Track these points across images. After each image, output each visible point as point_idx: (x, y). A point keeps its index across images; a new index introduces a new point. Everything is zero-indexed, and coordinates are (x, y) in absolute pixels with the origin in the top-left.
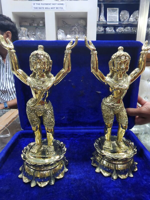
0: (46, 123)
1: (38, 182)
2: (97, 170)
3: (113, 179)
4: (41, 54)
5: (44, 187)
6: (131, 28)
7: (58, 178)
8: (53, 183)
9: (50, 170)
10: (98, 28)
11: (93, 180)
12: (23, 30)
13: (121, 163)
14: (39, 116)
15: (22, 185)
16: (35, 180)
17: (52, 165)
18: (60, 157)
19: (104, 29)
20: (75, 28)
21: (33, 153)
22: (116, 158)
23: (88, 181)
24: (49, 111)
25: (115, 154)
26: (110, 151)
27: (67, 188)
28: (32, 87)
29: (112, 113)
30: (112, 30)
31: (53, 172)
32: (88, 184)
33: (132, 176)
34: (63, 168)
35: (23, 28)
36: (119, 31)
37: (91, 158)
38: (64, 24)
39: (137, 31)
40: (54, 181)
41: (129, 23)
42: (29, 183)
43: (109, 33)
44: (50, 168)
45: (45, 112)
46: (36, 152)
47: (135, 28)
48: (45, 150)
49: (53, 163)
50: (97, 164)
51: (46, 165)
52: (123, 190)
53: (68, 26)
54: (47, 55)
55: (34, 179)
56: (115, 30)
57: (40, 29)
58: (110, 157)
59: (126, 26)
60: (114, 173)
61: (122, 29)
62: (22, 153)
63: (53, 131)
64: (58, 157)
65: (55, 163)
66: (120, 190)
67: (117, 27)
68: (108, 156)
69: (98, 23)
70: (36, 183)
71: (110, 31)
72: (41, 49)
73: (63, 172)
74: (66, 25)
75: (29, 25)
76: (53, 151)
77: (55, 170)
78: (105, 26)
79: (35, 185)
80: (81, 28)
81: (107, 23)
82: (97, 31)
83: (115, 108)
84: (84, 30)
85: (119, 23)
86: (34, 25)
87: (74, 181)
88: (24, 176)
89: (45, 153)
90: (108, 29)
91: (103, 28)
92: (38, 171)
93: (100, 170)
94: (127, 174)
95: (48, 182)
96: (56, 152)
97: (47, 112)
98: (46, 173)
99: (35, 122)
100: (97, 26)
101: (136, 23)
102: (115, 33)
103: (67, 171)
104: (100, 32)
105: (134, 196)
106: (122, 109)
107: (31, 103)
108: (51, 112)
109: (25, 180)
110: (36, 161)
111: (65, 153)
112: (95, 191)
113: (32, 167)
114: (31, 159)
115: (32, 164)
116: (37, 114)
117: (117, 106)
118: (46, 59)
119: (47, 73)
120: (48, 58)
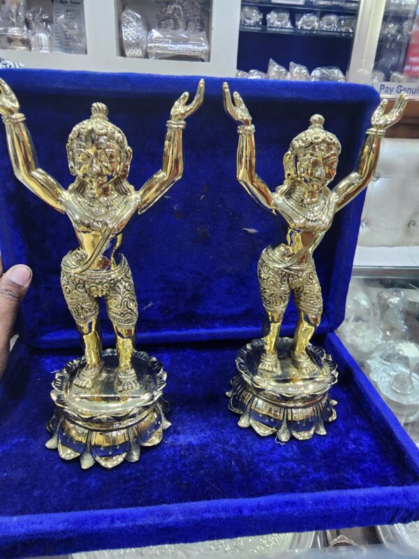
0: (114, 315)
1: (98, 458)
2: (243, 423)
3: (280, 441)
4: (103, 131)
5: (114, 468)
6: (340, 21)
7: (147, 444)
8: (135, 457)
9: (127, 428)
10: (245, 12)
11: (233, 445)
12: (10, 2)
13: (300, 404)
14: (96, 296)
15: (58, 466)
16: (91, 453)
17: (134, 416)
18: (153, 396)
19: (261, 17)
20: (175, 9)
21: (81, 387)
22: (289, 394)
23: (220, 448)
24: (124, 283)
25: (287, 384)
27: (170, 468)
28: (76, 222)
29: (285, 287)
30: (284, 22)
31: (136, 432)
32: (221, 456)
33: (323, 432)
34: (159, 419)
36: (305, 27)
37: (227, 393)
39: (354, 29)
40: (138, 453)
41: (333, 3)
42: (77, 461)
43: (274, 29)
44: (129, 422)
45: (113, 286)
46: (89, 385)
47: (349, 19)
48: (112, 379)
49: (135, 411)
50: (243, 407)
51: (118, 419)
52: (303, 466)
54: (119, 134)
55: (89, 450)
56: (293, 23)
57: (66, 2)
58: (275, 392)
59: (324, 12)
60: (282, 427)
61: (313, 22)
62: (53, 389)
63: (133, 333)
64: (146, 397)
65: (140, 413)
66: (295, 466)
67: (300, 15)
68: (270, 391)
70: (95, 460)
71: (279, 23)
72: (101, 115)
73: (160, 430)
76: (134, 381)
77: (141, 426)
78: (265, 8)
79: (92, 465)
80: (194, 10)
81: (270, 0)
82: (241, 22)
83: (292, 274)
84: (201, 16)
85: (305, 2)
87: (188, 450)
88: (62, 444)
89: (113, 387)
90: (272, 17)
91: (260, 14)
93: (249, 422)
94: (314, 428)
95: (124, 455)
96: (141, 384)
97: (118, 287)
98: (119, 436)
99: (87, 312)
100: (242, 6)
101: (353, 5)
102: (292, 31)
103: (170, 427)
104: (250, 26)
105: (326, 478)
106: (311, 277)
107: (73, 263)
108: (127, 284)
109: (63, 453)
110: (91, 408)
111: (164, 386)
112: (238, 470)
113: (80, 423)
114: (78, 403)
115: (82, 416)
116: (91, 292)
117: (299, 271)
118: (117, 146)
119: (117, 182)
120: (122, 142)
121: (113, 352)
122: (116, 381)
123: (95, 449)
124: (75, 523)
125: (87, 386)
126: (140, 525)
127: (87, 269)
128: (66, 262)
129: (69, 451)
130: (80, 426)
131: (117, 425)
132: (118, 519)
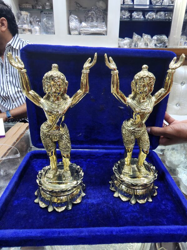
0: (62, 149)
1: (55, 208)
2: (116, 195)
3: (131, 203)
4: (56, 76)
5: (61, 212)
6: (165, 14)
7: (75, 203)
8: (70, 208)
9: (67, 195)
10: (122, 13)
11: (111, 205)
12: (24, 14)
13: (140, 188)
14: (54, 141)
15: (39, 210)
16: (52, 205)
17: (70, 190)
18: (77, 183)
19: (130, 14)
20: (92, 13)
21: (48, 178)
22: (135, 183)
23: (106, 205)
24: (65, 135)
25: (135, 179)
26: (130, 176)
27: (84, 213)
28: (46, 111)
29: (133, 137)
30: (140, 16)
31: (71, 197)
32: (106, 209)
33: (150, 200)
34: (80, 192)
35: (25, 12)
36: (149, 18)
37: (110, 182)
38: (77, 6)
39: (172, 17)
40: (71, 206)
41: (162, 7)
42: (46, 208)
43: (135, 20)
44: (67, 193)
45: (61, 137)
46: (52, 177)
47: (170, 13)
48: (61, 175)
49: (70, 189)
50: (116, 188)
51: (63, 191)
52: (141, 215)
53: (83, 10)
54: (63, 76)
55: (51, 204)
56: (144, 16)
57: (47, 13)
58: (129, 182)
59: (158, 11)
60: (132, 197)
61: (153, 15)
62: (38, 178)
63: (69, 156)
64: (75, 182)
65: (72, 189)
66: (137, 214)
67: (147, 12)
68: (127, 182)
69: (122, 6)
70: (54, 208)
71: (138, 17)
72: (56, 69)
73: (81, 197)
74: (80, 9)
75: (31, 7)
76: (70, 176)
77: (72, 195)
78: (131, 10)
79: (52, 210)
80: (100, 13)
81: (134, 7)
82: (121, 17)
83: (136, 132)
84: (103, 16)
85: (149, 7)
86: (37, 8)
87: (92, 206)
88: (41, 201)
89: (62, 178)
90: (135, 14)
91: (129, 13)
92: (55, 196)
93: (118, 195)
94: (146, 199)
95: (65, 207)
97: (63, 137)
98: (64, 198)
99: (51, 147)
100: (121, 10)
101: (171, 7)
102: (143, 20)
103: (85, 196)
104: (125, 18)
105: (151, 220)
106: (144, 133)
107: (45, 127)
108: (67, 136)
109: (41, 205)
110: (52, 186)
111: (82, 178)
112: (113, 215)
113: (48, 193)
114: (47, 184)
115: (49, 190)
116: (52, 139)
117: (139, 130)
118: (62, 81)
119: (62, 95)
120: (64, 80)
121: (62, 163)
122: (63, 176)
123: (54, 204)
124: (44, 234)
125: (51, 178)
126: (70, 236)
127: (51, 130)
128: (42, 127)
129: (44, 204)
130: (48, 194)
131: (62, 194)
132: (61, 233)
